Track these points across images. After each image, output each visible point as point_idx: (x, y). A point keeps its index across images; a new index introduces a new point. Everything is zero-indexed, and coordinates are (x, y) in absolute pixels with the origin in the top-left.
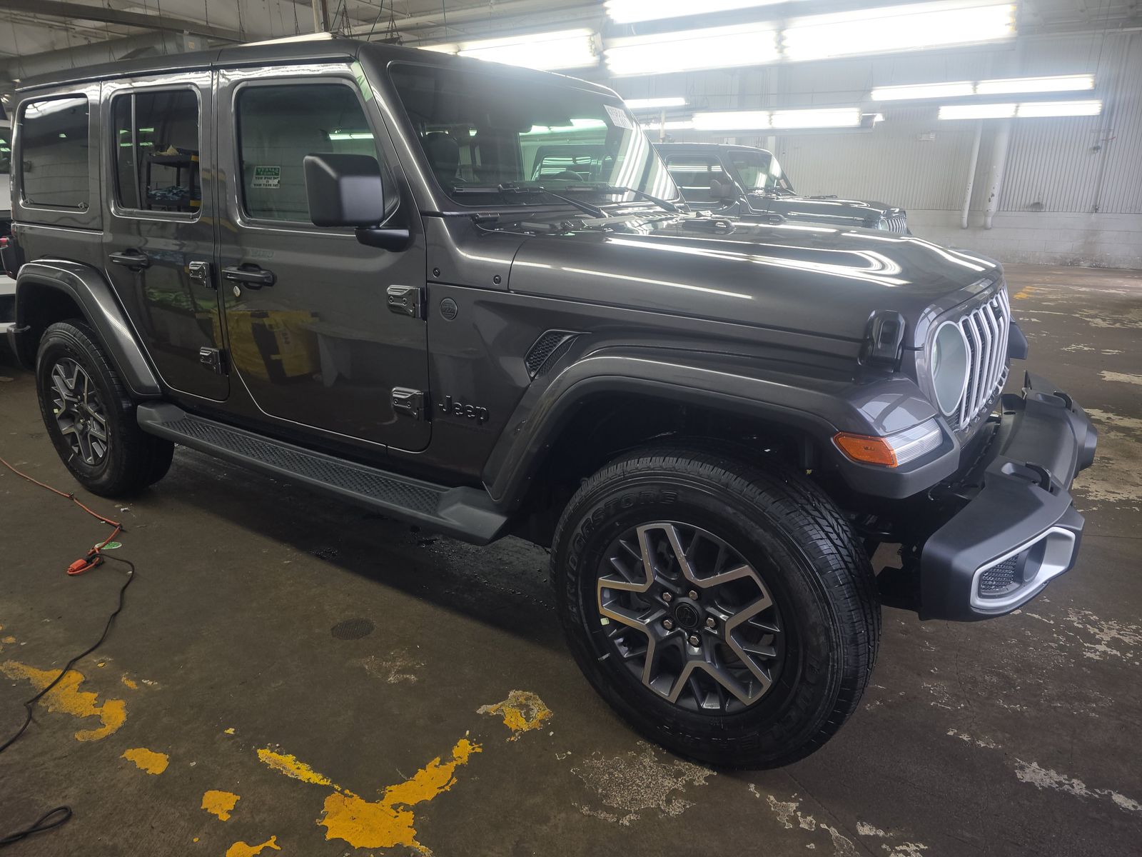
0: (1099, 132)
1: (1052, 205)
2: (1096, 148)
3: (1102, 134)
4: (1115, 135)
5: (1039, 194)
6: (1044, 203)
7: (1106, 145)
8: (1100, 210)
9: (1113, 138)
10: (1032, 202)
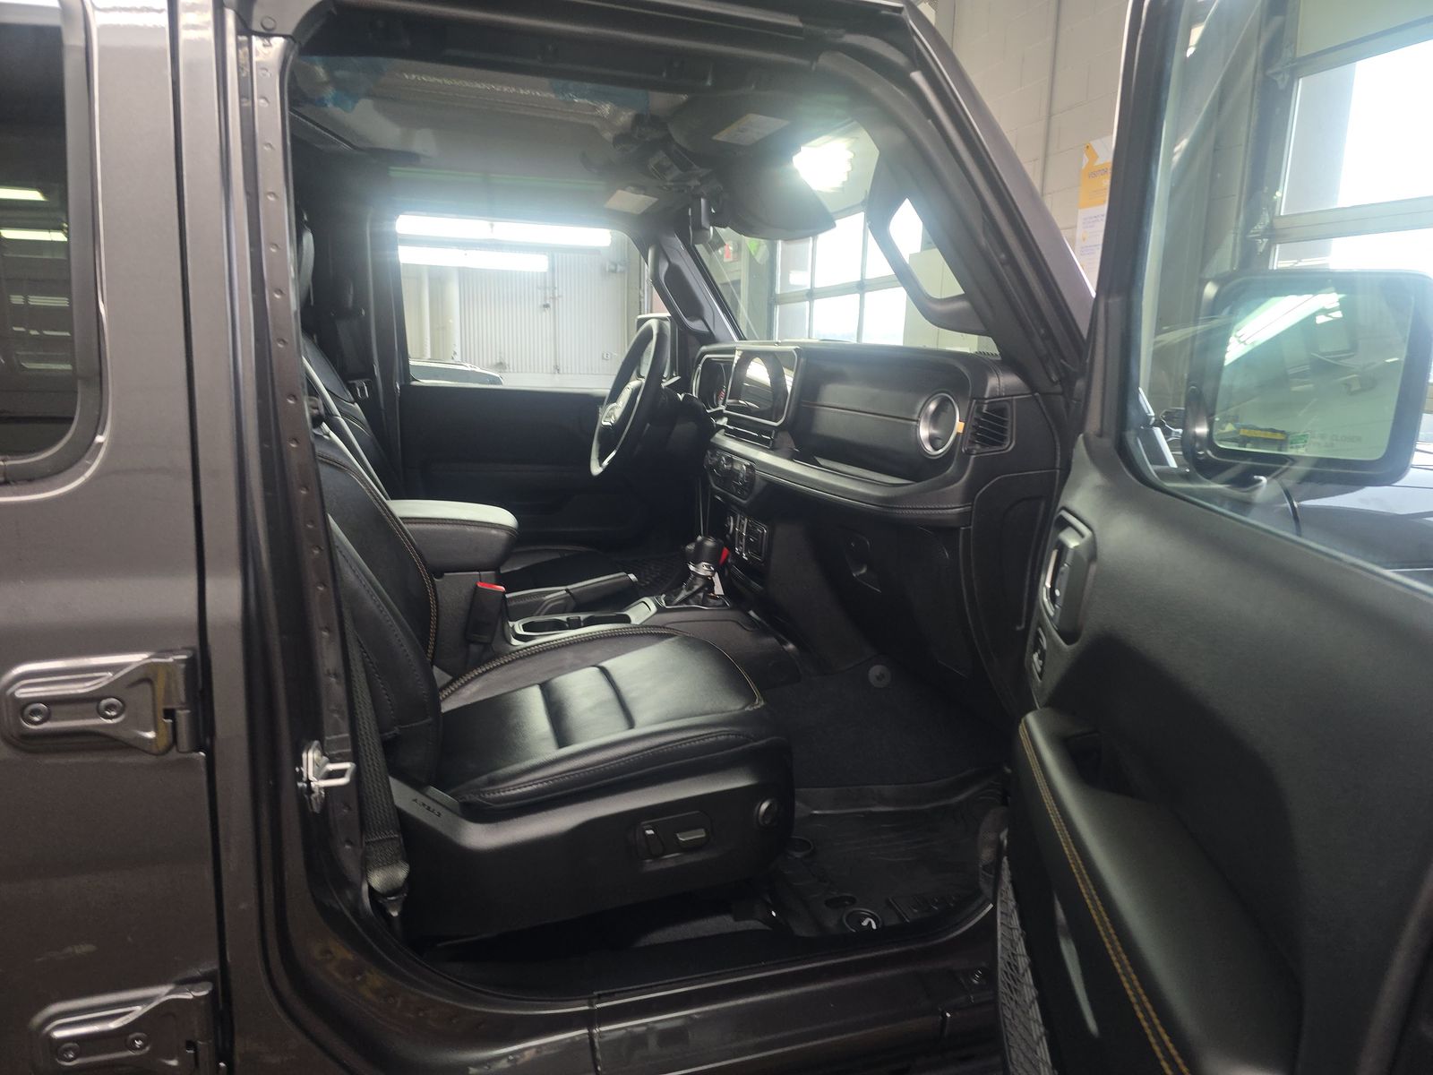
0: (545, 288)
1: (515, 366)
2: (547, 306)
3: (548, 291)
4: (560, 294)
5: (500, 353)
6: (507, 363)
7: (554, 302)
8: (561, 372)
9: (559, 296)
10: (494, 362)
